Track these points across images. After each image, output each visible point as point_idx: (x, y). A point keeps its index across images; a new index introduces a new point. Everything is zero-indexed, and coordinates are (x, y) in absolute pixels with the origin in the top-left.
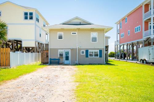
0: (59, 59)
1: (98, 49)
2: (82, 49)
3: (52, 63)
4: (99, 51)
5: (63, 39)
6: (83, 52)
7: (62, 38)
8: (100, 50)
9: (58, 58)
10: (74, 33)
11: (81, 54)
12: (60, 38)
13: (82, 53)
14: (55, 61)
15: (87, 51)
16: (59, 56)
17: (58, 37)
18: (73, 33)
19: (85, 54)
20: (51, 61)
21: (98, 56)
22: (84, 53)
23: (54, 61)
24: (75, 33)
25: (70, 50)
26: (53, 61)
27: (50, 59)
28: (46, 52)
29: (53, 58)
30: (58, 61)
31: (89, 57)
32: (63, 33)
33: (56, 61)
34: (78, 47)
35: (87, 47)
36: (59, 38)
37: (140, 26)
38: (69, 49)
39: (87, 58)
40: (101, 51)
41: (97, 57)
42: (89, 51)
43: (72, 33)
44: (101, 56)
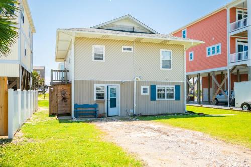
0: (95, 106)
1: (173, 84)
2: (143, 83)
3: (80, 115)
4: (174, 87)
5: (104, 60)
6: (145, 90)
7: (102, 59)
8: (176, 86)
9: (93, 104)
10: (127, 49)
11: (142, 94)
12: (97, 57)
13: (143, 92)
14: (87, 109)
15: (153, 88)
16: (95, 99)
17: (93, 55)
18: (125, 49)
19: (148, 93)
20: (78, 109)
21: (172, 97)
22: (146, 92)
23: (84, 109)
24: (130, 49)
25: (119, 85)
26: (81, 109)
27: (76, 105)
28: (61, 88)
29: (81, 104)
30: (93, 109)
31: (157, 99)
32: (104, 47)
33: (90, 109)
34: (137, 79)
35: (153, 79)
36: (96, 59)
37: (220, 44)
38: (117, 82)
39: (153, 102)
40: (178, 88)
41: (172, 99)
42: (157, 87)
43: (123, 47)
44: (178, 98)
